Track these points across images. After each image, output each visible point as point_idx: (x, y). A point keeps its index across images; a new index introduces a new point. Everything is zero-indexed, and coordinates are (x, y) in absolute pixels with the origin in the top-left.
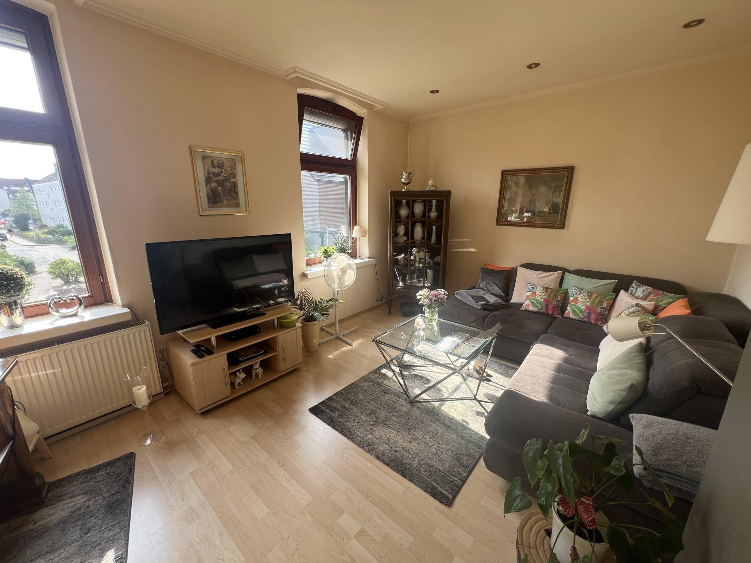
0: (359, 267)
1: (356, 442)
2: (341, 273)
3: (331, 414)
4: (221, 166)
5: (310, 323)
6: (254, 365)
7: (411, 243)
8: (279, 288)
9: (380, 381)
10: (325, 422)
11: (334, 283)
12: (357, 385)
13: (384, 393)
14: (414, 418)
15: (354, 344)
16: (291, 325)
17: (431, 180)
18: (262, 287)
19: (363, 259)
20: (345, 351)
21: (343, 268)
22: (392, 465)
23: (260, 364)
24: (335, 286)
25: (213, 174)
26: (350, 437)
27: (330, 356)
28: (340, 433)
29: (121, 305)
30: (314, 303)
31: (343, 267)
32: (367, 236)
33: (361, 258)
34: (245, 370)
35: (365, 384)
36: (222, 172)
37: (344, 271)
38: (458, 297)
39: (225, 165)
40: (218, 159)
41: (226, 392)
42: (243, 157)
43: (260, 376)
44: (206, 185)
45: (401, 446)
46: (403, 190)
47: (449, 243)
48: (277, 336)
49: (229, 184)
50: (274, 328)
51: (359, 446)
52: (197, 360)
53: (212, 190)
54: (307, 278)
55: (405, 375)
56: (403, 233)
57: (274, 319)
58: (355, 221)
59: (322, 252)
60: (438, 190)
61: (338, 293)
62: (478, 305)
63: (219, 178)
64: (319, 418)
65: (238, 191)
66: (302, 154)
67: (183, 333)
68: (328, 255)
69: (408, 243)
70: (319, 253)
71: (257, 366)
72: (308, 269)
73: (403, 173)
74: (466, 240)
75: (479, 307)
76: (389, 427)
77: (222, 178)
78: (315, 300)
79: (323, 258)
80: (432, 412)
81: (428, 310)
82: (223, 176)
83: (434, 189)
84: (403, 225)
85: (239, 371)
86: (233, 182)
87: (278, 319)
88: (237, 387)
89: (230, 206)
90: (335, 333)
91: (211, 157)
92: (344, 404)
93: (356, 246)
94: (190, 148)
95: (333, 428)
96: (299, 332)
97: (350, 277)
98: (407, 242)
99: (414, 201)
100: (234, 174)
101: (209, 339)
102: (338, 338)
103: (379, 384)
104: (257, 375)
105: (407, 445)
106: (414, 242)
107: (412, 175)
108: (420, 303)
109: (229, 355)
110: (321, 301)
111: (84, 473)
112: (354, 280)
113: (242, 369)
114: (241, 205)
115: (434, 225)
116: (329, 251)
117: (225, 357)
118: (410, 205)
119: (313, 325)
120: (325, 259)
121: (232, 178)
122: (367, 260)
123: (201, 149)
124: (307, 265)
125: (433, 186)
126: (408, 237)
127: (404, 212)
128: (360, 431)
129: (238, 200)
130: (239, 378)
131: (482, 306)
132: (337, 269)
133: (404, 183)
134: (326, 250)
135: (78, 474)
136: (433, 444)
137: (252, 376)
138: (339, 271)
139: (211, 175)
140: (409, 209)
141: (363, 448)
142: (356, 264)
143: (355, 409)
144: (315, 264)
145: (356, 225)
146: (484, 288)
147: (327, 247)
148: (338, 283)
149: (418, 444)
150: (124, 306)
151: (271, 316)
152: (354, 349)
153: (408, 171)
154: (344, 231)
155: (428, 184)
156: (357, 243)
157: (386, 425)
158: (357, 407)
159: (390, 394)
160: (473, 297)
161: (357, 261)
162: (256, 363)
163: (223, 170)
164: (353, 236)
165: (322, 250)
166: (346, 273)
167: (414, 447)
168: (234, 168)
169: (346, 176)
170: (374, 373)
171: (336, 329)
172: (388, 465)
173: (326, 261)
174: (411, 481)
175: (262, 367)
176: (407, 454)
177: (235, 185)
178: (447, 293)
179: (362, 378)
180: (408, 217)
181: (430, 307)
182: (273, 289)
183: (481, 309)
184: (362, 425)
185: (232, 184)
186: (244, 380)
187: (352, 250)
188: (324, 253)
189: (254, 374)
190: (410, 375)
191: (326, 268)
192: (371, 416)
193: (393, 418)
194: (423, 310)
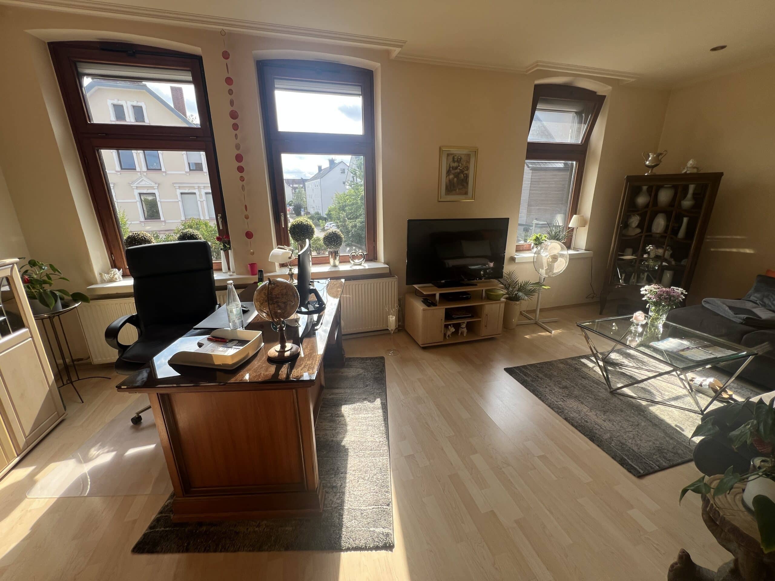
0: (572, 258)
1: (546, 403)
2: (551, 260)
3: (524, 377)
4: (459, 161)
5: (513, 303)
6: (461, 324)
7: (646, 236)
8: (485, 270)
9: (579, 367)
10: (518, 381)
11: (543, 269)
12: (552, 364)
13: (582, 377)
14: (613, 405)
15: (553, 332)
16: (496, 299)
17: (691, 160)
18: (469, 267)
19: (578, 251)
20: (543, 335)
21: (555, 255)
22: (580, 429)
23: (466, 325)
24: (543, 272)
25: (453, 167)
26: (540, 398)
27: (527, 337)
28: (531, 392)
29: (383, 262)
30: (519, 285)
31: (553, 254)
32: (587, 227)
33: (575, 249)
34: (455, 325)
35: (561, 366)
36: (459, 166)
37: (555, 258)
38: (707, 306)
39: (462, 160)
40: (457, 155)
41: (439, 338)
42: (476, 152)
43: (465, 335)
44: (447, 177)
45: (593, 420)
46: (646, 174)
47: (708, 240)
48: (484, 305)
49: (462, 175)
50: (482, 298)
51: (549, 406)
52: (426, 307)
53: (450, 181)
54: (515, 262)
55: (609, 370)
56: (637, 224)
57: (483, 290)
58: (575, 209)
59: (533, 239)
60: (702, 172)
61: (544, 280)
62: (738, 319)
63: (456, 171)
64: (513, 377)
65: (468, 181)
66: (530, 144)
67: (419, 287)
68: (539, 242)
69: (642, 236)
70: (530, 240)
71: (464, 326)
72: (516, 254)
73: (650, 154)
74: (738, 237)
75: (739, 321)
76: (582, 403)
77: (459, 171)
78: (520, 283)
79: (533, 245)
80: (636, 407)
81: (653, 308)
82: (459, 169)
83: (695, 171)
84: (638, 214)
85: (450, 325)
86: (466, 174)
87: (486, 291)
88: (447, 338)
89: (460, 194)
90: (534, 319)
91: (453, 154)
92: (537, 374)
93: (572, 236)
94: (440, 148)
95: (526, 387)
96: (503, 305)
97: (561, 266)
98: (641, 234)
99: (659, 188)
100: (468, 167)
101: (435, 295)
102: (536, 323)
103: (576, 369)
104: (462, 333)
105: (600, 421)
106: (651, 236)
107: (663, 155)
108: (644, 299)
109: (446, 309)
110: (526, 283)
111: (360, 359)
112: (564, 269)
113: (453, 324)
114: (469, 193)
115: (686, 216)
116: (541, 238)
117: (444, 310)
118: (653, 192)
119: (515, 304)
120: (535, 246)
121: (466, 171)
122: (583, 251)
123: (446, 148)
124: (516, 251)
125: (694, 168)
126: (642, 229)
127: (641, 200)
128: (551, 396)
129: (468, 189)
130: (450, 331)
131: (744, 320)
132: (547, 255)
133: (648, 166)
134: (537, 238)
135: (357, 358)
136: (631, 430)
137: (458, 333)
138: (550, 258)
139: (451, 169)
140: (651, 197)
141: (552, 408)
142: (569, 254)
143: (548, 381)
144: (523, 250)
145: (576, 214)
146: (758, 302)
147: (539, 235)
148: (546, 270)
149: (613, 425)
150: (385, 263)
151: (481, 287)
152: (552, 336)
153: (659, 151)
154: (559, 220)
155: (687, 165)
156: (573, 233)
157: (579, 401)
158: (551, 379)
159: (588, 379)
160: (730, 308)
161: (571, 252)
162: (464, 323)
163: (460, 164)
164: (570, 226)
165: (533, 237)
166: (557, 261)
167: (607, 425)
168: (468, 162)
169: (572, 162)
170: (573, 360)
171: (536, 315)
172: (576, 427)
173: (536, 249)
174: (598, 446)
175: (467, 329)
176: (599, 427)
177: (467, 177)
178: (686, 293)
179: (559, 360)
180: (647, 206)
181: (656, 304)
182: (480, 270)
183: (742, 323)
184: (553, 393)
185: (465, 175)
186: (453, 333)
187: (566, 240)
188: (535, 240)
189: (460, 332)
190: (615, 371)
191: (536, 255)
192: (564, 390)
193: (588, 398)
194: (647, 306)
